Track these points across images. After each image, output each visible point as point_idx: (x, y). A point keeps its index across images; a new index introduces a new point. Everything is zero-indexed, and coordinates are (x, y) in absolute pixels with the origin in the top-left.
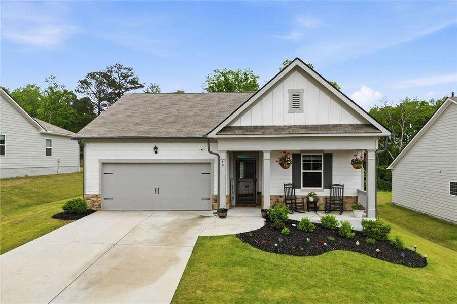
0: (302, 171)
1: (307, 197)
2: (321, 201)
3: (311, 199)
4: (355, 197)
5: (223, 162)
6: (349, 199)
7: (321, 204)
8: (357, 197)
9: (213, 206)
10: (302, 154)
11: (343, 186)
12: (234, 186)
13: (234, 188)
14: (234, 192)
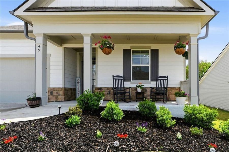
0: (132, 65)
1: (136, 89)
2: (149, 92)
3: (139, 90)
4: (178, 88)
5: (39, 47)
6: (173, 90)
7: (148, 95)
8: (180, 88)
9: (49, 99)
10: (132, 50)
11: (167, 77)
12: (80, 83)
13: (80, 85)
14: (80, 88)
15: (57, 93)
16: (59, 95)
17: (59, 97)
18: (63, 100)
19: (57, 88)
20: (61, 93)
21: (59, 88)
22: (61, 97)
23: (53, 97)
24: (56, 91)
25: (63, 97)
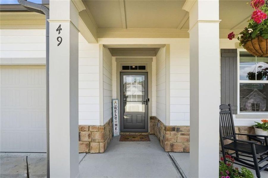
0: (239, 81)
5: (59, 29)
12: (117, 108)
13: (117, 111)
14: (117, 116)
15: (89, 136)
16: (94, 141)
17: (93, 144)
18: (102, 150)
19: (89, 126)
20: (97, 136)
21: (94, 127)
22: (98, 144)
23: (83, 144)
24: (87, 133)
25: (102, 145)
